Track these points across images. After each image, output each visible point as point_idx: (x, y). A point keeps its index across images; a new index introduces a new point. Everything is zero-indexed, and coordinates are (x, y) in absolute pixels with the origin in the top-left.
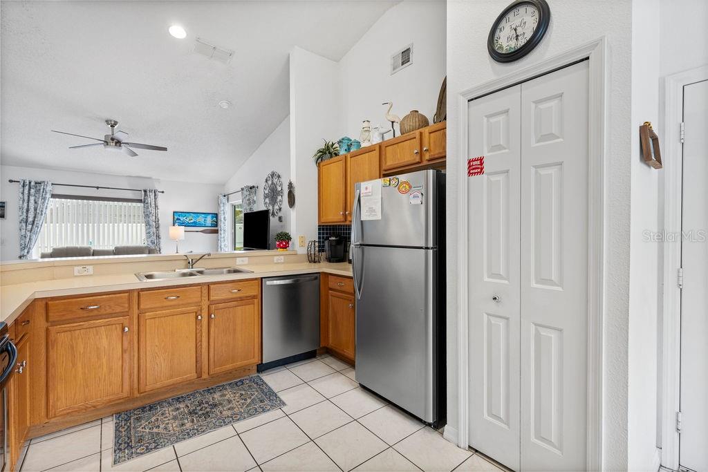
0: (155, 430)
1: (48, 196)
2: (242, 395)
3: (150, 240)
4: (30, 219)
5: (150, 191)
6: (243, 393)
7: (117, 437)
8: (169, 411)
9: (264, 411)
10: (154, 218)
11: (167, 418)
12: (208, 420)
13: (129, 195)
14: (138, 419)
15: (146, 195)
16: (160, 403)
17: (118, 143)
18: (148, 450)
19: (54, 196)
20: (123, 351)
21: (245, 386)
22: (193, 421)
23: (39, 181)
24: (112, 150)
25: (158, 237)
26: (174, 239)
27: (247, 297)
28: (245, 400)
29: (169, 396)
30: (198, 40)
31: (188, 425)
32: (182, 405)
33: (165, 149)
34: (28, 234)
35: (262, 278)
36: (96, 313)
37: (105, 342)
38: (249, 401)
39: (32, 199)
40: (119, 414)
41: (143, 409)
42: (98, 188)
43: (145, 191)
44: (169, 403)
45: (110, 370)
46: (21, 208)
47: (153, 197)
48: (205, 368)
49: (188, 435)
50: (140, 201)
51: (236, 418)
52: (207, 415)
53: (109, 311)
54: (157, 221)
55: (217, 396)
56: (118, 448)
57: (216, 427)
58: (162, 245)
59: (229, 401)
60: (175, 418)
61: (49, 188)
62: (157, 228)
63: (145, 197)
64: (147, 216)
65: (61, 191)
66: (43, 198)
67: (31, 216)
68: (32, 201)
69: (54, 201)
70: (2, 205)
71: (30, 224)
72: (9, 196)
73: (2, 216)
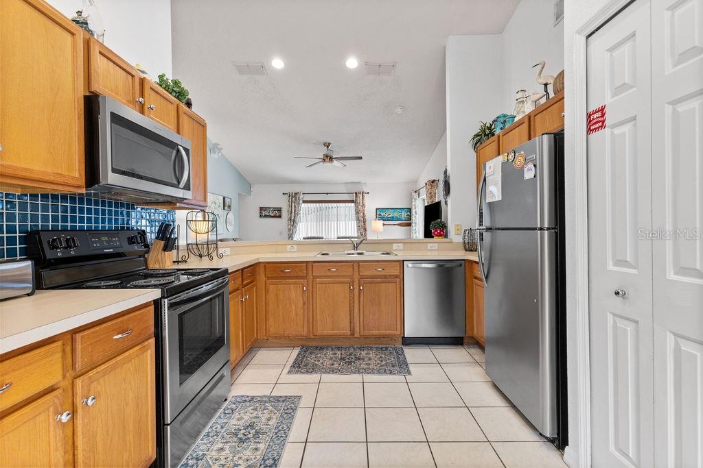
0: (316, 362)
1: (301, 202)
2: (381, 357)
3: (359, 232)
4: (292, 218)
5: (360, 193)
6: (383, 356)
7: (296, 359)
8: (330, 353)
9: (391, 373)
10: (362, 214)
11: (326, 357)
12: (349, 366)
13: (347, 197)
14: (311, 353)
15: (356, 196)
16: (327, 347)
17: (331, 159)
18: (307, 372)
19: (304, 202)
20: (304, 304)
21: (387, 352)
22: (339, 364)
23: (297, 192)
24: (328, 164)
25: (365, 229)
26: (375, 232)
27: (390, 276)
28: (382, 361)
29: (334, 344)
30: (366, 64)
31: (336, 365)
32: (339, 352)
33: (361, 158)
34: (292, 228)
35: (403, 261)
36: (288, 275)
37: (294, 295)
38: (384, 363)
39: (293, 204)
40: (303, 346)
41: (317, 348)
42: (327, 194)
43: (356, 193)
44: (332, 349)
45: (297, 314)
46: (288, 211)
47: (361, 198)
48: (357, 329)
49: (332, 371)
50: (352, 201)
51: (368, 371)
52: (350, 363)
53: (295, 274)
54: (364, 216)
55: (363, 353)
56: (293, 366)
57: (351, 372)
59: (370, 359)
60: (331, 359)
61: (301, 196)
62: (364, 222)
63: (356, 198)
64: (357, 213)
65: (307, 198)
66: (299, 204)
67: (293, 216)
68: (293, 206)
69: (303, 205)
70: (279, 210)
71: (293, 221)
72: (283, 203)
73: (280, 217)
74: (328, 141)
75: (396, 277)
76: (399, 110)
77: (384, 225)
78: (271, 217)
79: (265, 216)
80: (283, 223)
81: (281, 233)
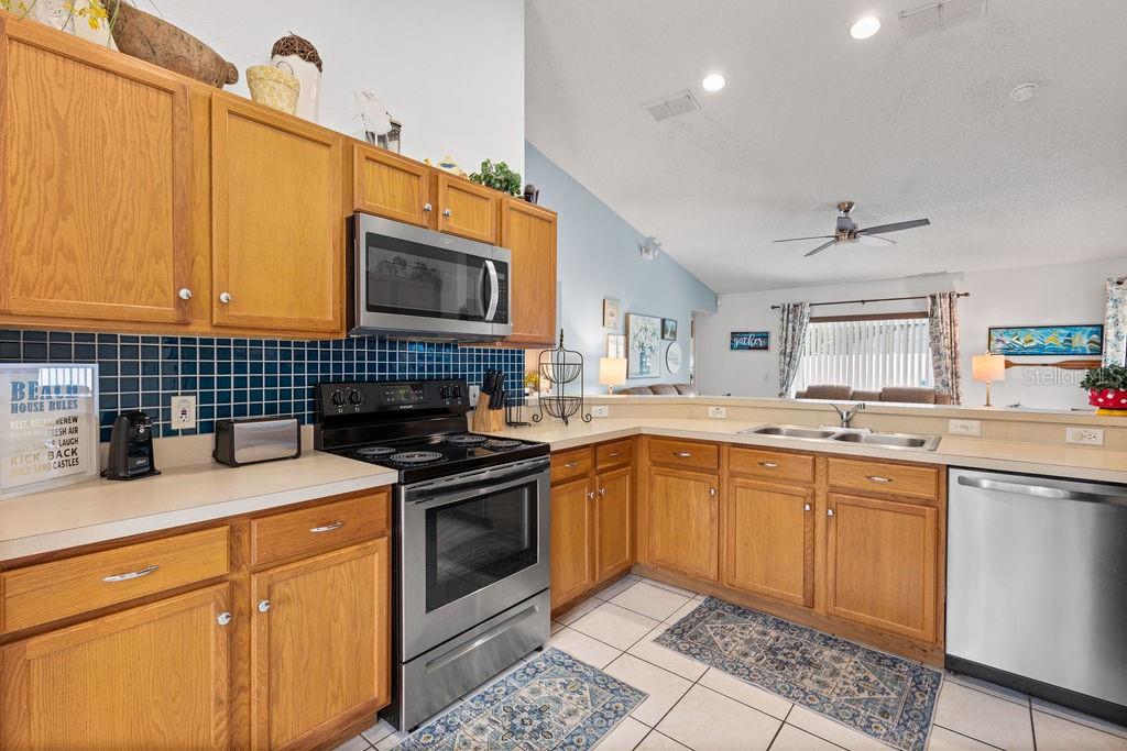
0: (717, 639)
1: (806, 320)
2: (867, 679)
3: (940, 379)
4: (788, 351)
5: (942, 296)
6: (873, 678)
7: (685, 620)
8: (754, 628)
9: (865, 729)
10: (948, 341)
11: (741, 636)
12: (776, 673)
13: (909, 307)
14: (719, 616)
15: (934, 303)
16: (755, 614)
17: (852, 234)
18: (688, 652)
19: (813, 320)
20: (712, 520)
21: (890, 674)
22: (759, 660)
23: (798, 302)
24: (846, 246)
25: (955, 374)
26: (981, 380)
27: (908, 497)
28: (861, 690)
29: (774, 612)
30: (902, 14)
31: (750, 660)
32: (774, 633)
33: (926, 222)
34: (786, 368)
35: (948, 466)
37: (694, 500)
38: (864, 695)
39: (790, 325)
40: (712, 597)
41: (736, 608)
42: (863, 302)
43: (933, 297)
44: (765, 622)
45: (699, 536)
46: (781, 338)
47: (946, 305)
49: (735, 669)
50: (924, 315)
51: (808, 700)
52: (782, 665)
53: (698, 463)
54: (953, 347)
55: (828, 653)
56: (671, 631)
57: (773, 688)
58: (961, 389)
59: (835, 673)
60: (749, 641)
61: (807, 310)
62: (954, 359)
63: (934, 308)
64: (935, 338)
65: (819, 312)
66: (801, 324)
67: (789, 347)
68: (790, 329)
69: (812, 326)
70: (765, 336)
71: (789, 357)
72: (771, 324)
73: (766, 348)
74: (846, 198)
75: (927, 503)
76: (1022, 92)
77: (1008, 365)
78: (750, 348)
79: (741, 347)
80: (770, 359)
81: (766, 378)
